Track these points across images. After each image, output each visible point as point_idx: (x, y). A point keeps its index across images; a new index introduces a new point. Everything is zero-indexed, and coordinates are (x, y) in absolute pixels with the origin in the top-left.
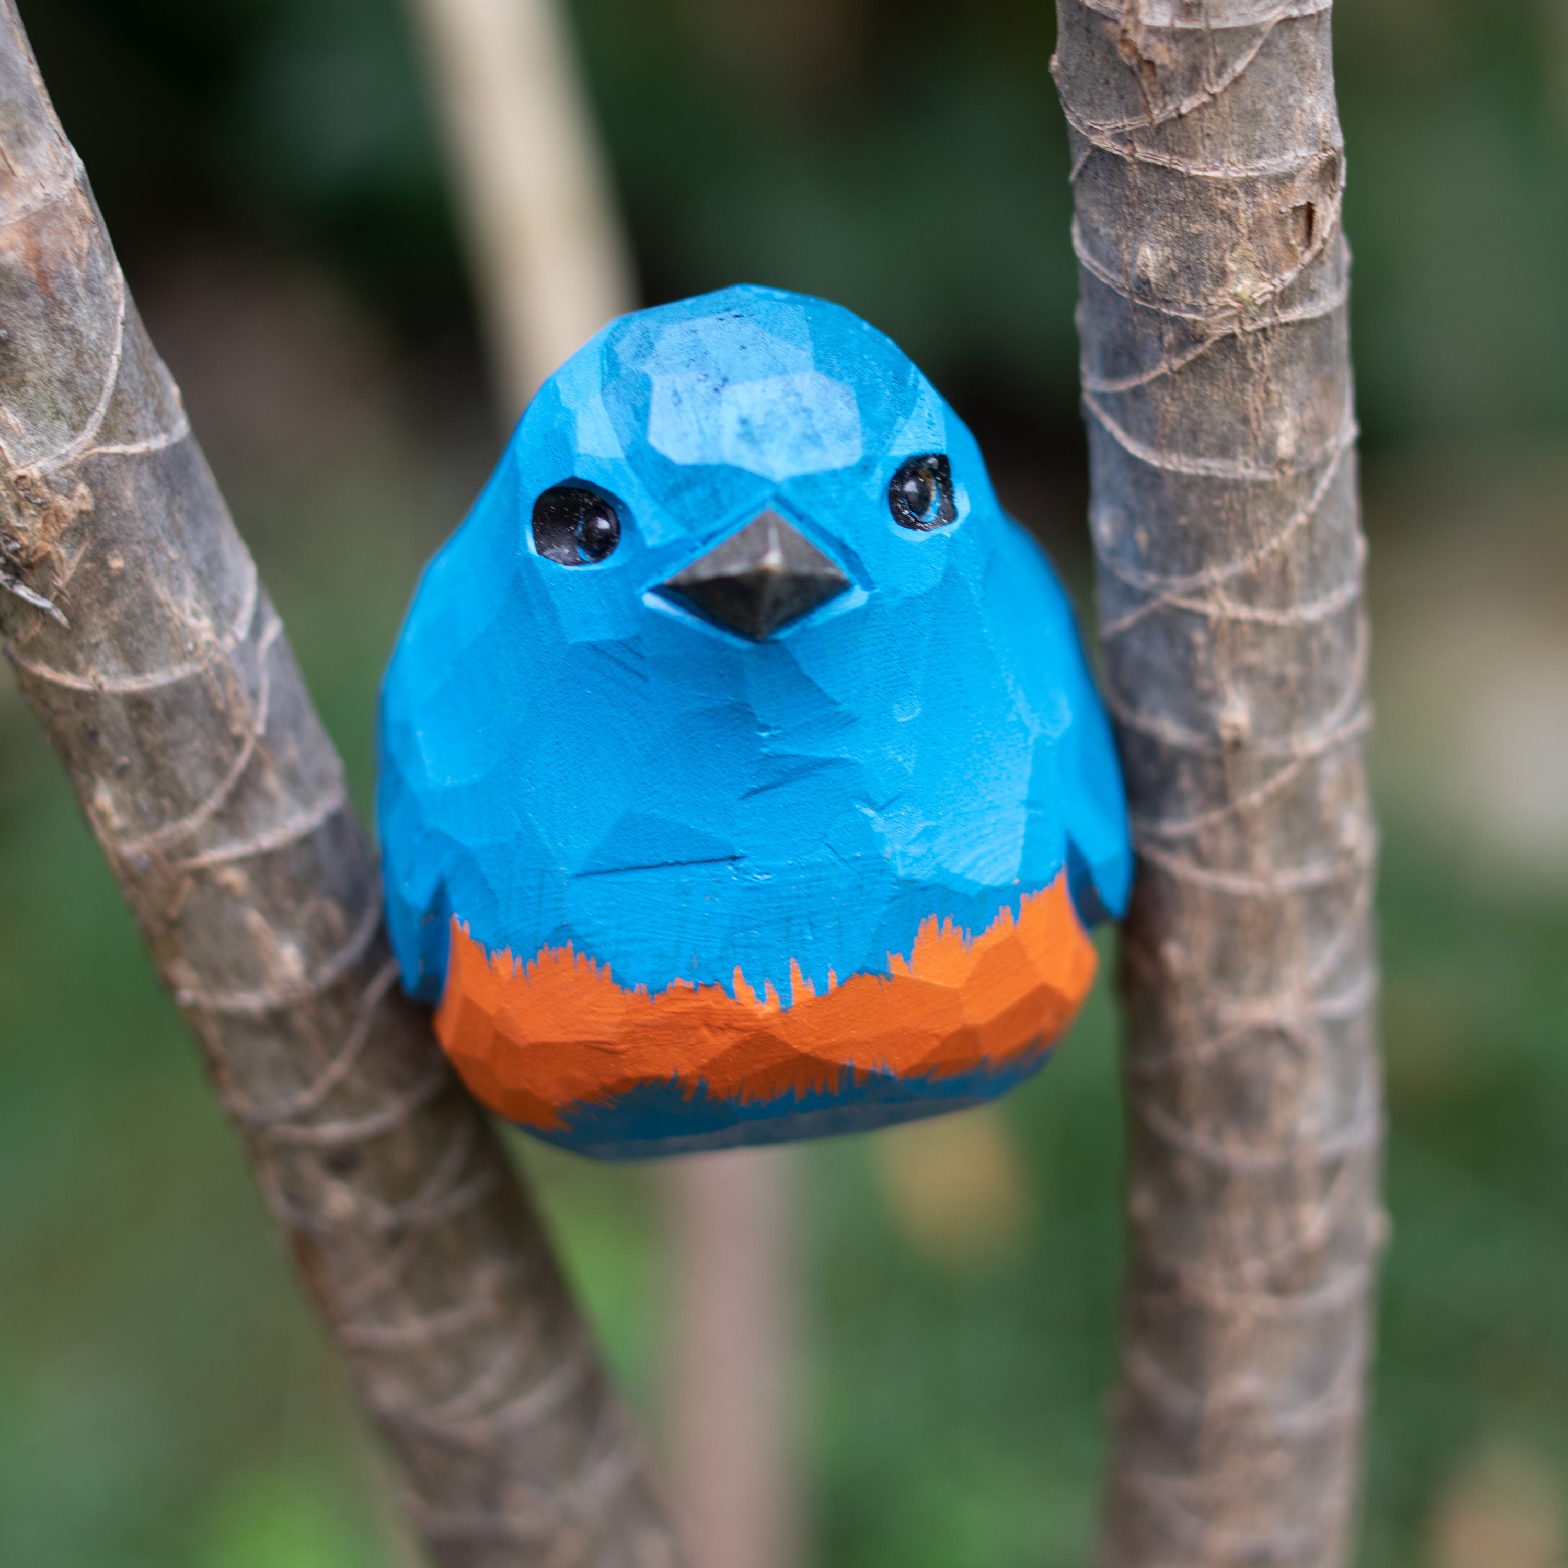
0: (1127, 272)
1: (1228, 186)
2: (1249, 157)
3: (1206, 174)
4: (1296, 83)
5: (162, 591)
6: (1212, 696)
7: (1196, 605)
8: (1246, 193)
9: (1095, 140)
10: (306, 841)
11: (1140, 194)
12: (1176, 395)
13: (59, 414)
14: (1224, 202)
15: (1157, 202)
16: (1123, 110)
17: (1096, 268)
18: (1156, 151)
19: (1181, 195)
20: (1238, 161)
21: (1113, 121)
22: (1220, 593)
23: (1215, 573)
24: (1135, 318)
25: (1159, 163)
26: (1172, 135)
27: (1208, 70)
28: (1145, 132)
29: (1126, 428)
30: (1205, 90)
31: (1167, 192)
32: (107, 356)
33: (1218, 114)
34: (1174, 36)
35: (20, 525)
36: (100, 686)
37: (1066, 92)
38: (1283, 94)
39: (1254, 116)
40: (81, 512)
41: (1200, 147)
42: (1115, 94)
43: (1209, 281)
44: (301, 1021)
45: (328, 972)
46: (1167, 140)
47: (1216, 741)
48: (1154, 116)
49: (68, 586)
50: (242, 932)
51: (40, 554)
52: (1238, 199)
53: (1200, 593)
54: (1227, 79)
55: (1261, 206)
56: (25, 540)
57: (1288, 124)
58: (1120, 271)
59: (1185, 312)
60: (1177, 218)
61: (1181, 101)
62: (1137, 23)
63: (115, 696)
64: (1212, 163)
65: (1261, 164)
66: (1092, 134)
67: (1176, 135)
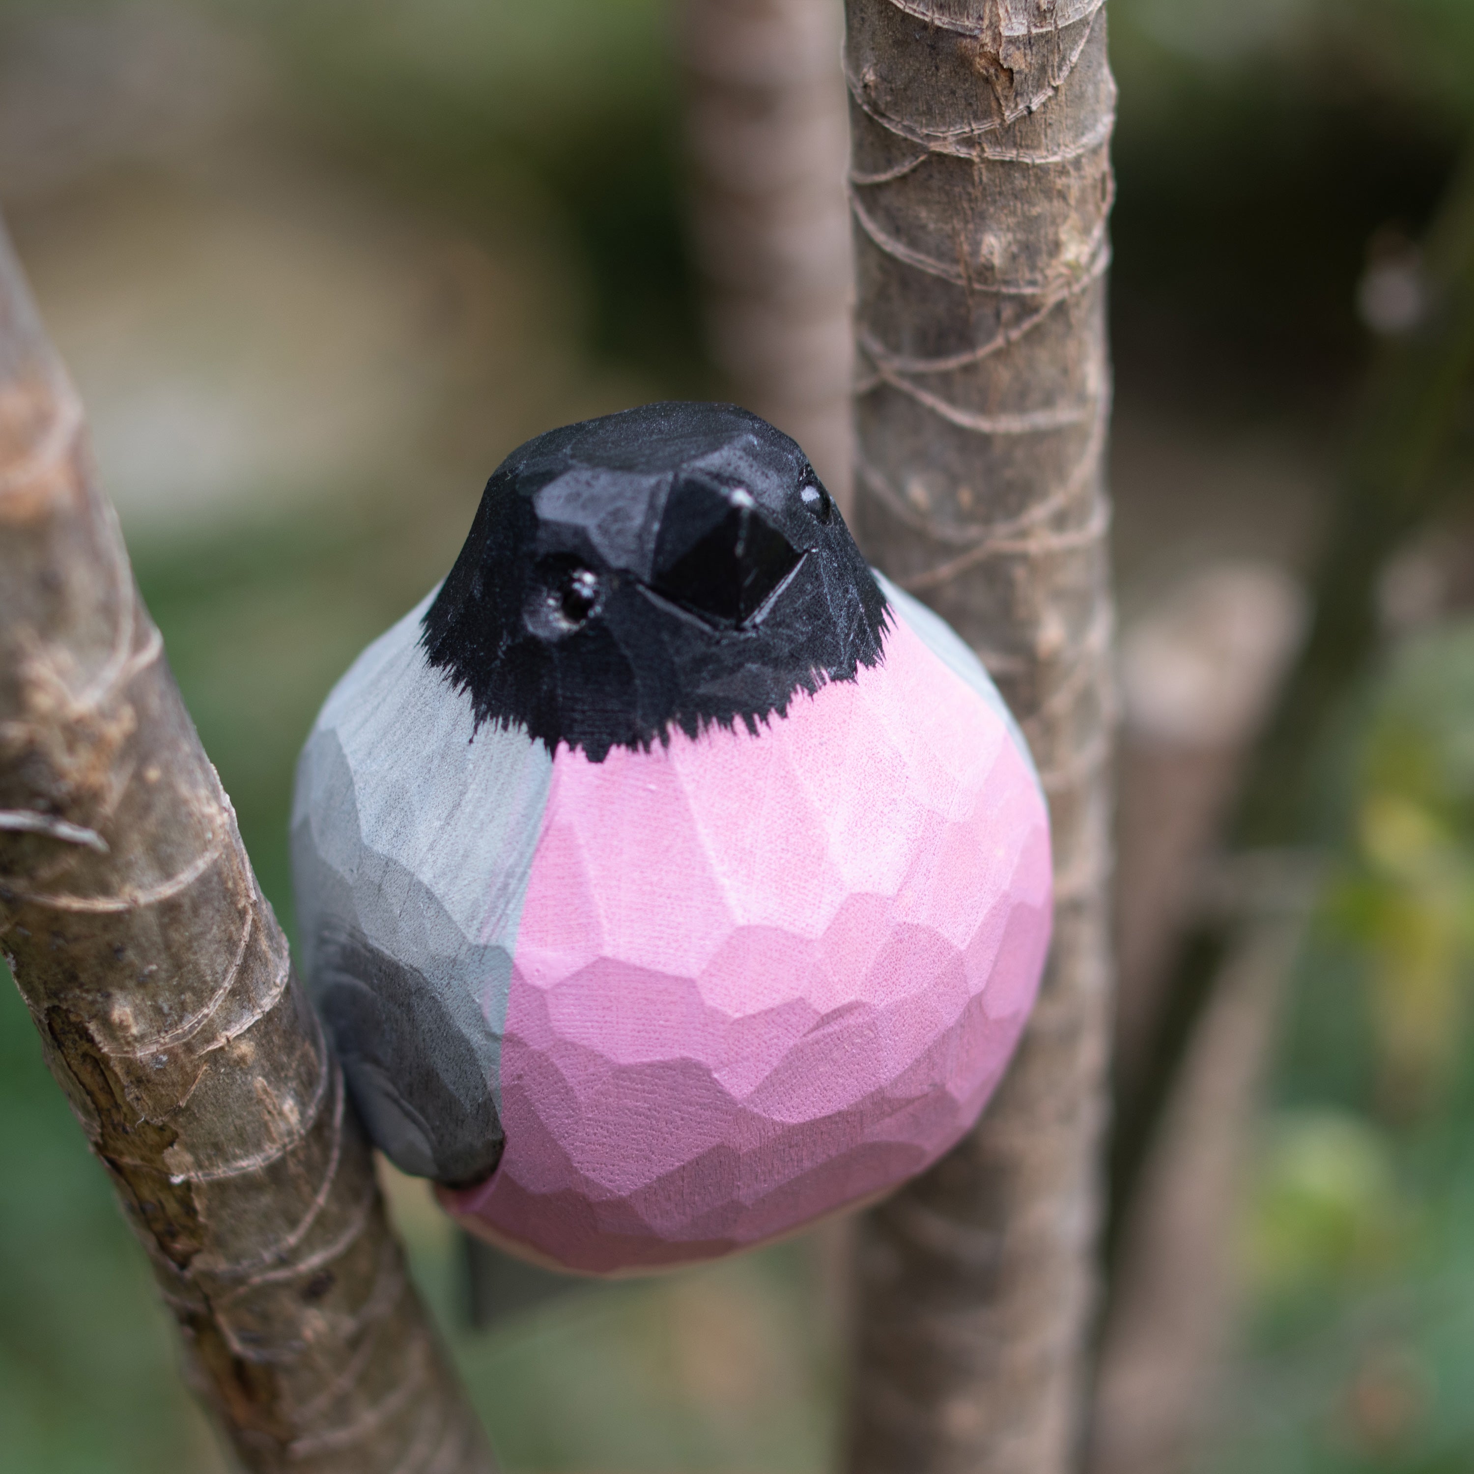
0: (965, 262)
1: (1063, 167)
2: (1077, 136)
3: (1047, 160)
5: (184, 790)
6: (1033, 622)
7: (1018, 546)
8: (1075, 169)
9: (935, 147)
11: (984, 189)
12: (1010, 364)
14: (1060, 182)
15: (1000, 193)
16: (971, 116)
17: (921, 262)
18: (1004, 148)
19: (1025, 184)
20: (1070, 142)
21: (958, 127)
22: (1042, 530)
23: (1036, 514)
24: (971, 302)
25: (1007, 159)
26: (1020, 131)
27: (1053, 66)
28: (995, 133)
30: (1050, 86)
31: (1011, 183)
33: (1057, 104)
34: (1029, 42)
35: (71, 763)
36: (135, 901)
37: (887, 103)
39: (1080, 99)
40: (128, 733)
41: (1043, 136)
42: (962, 102)
43: (1044, 255)
44: (293, 1167)
46: (1015, 137)
47: (1033, 660)
48: (1006, 117)
49: (114, 811)
50: (250, 1098)
52: (1070, 176)
53: (1023, 534)
55: (1084, 178)
58: (955, 262)
59: (1024, 287)
60: (1019, 205)
61: (1030, 100)
62: (997, 36)
63: (149, 906)
64: (1052, 149)
65: (1084, 140)
66: (930, 141)
67: (1024, 130)
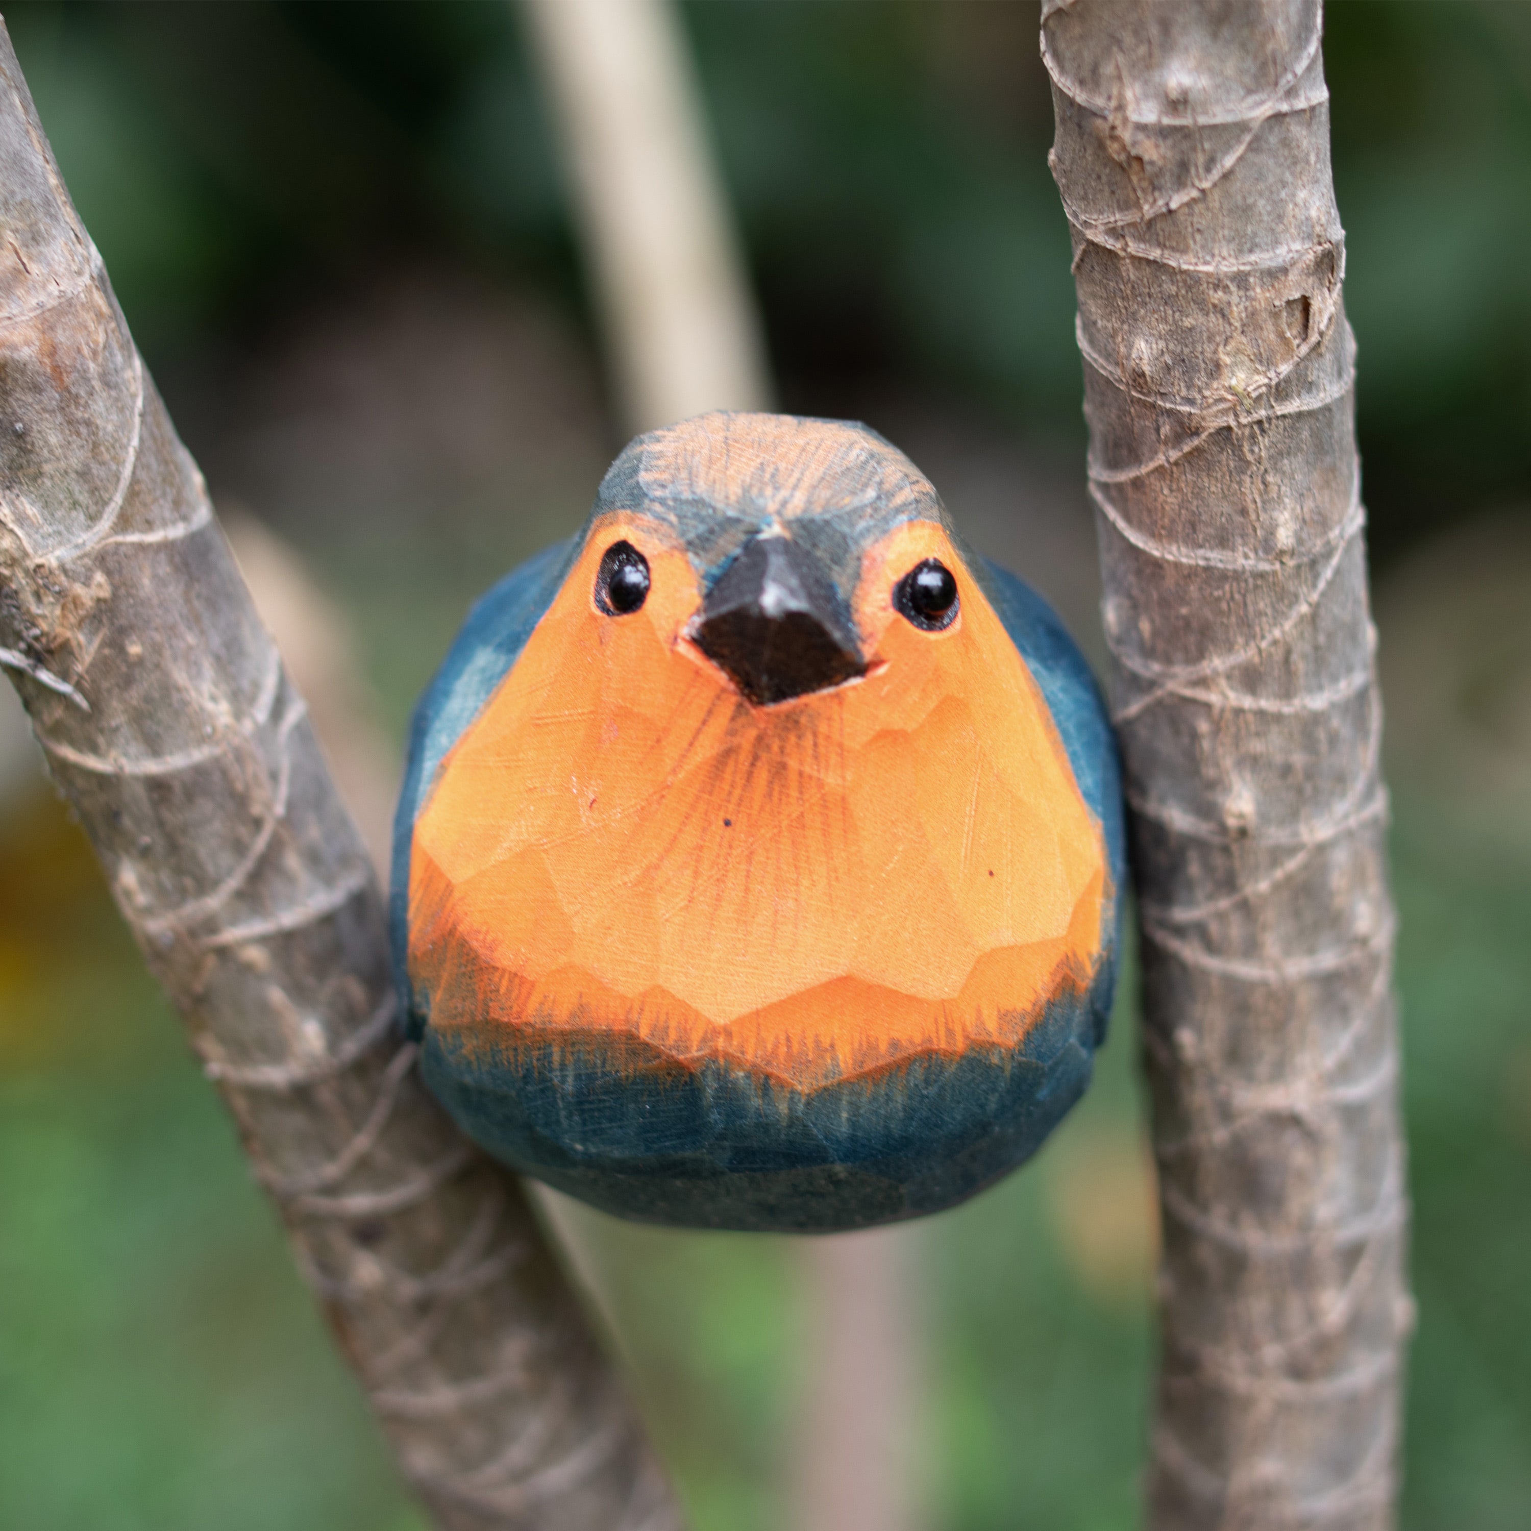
0: (1123, 364)
1: (1219, 280)
2: (1241, 251)
3: (1198, 268)
4: (1288, 177)
5: (180, 676)
6: (1218, 785)
7: (1200, 694)
8: (1239, 287)
9: (1090, 235)
10: (328, 920)
11: (1133, 287)
12: (1174, 487)
13: (75, 504)
14: (1216, 296)
15: (1150, 296)
16: (1115, 206)
17: (1095, 360)
18: (1148, 245)
19: (1174, 289)
20: (1230, 255)
21: (1105, 215)
22: (1223, 682)
23: (1217, 663)
24: (1132, 410)
25: (1151, 258)
26: (1163, 230)
27: (1196, 165)
28: (1137, 227)
29: (1128, 518)
30: (1193, 185)
31: (1160, 286)
32: (124, 447)
33: (1208, 209)
34: (1162, 132)
35: (39, 612)
36: (121, 769)
37: (1064, 186)
38: (1274, 189)
39: (1245, 211)
40: (99, 600)
41: (1191, 242)
42: (1106, 188)
43: (1203, 374)
45: (351, 1048)
46: (1158, 235)
47: (1223, 829)
48: (1144, 211)
49: (87, 672)
50: (265, 1008)
51: (59, 641)
52: (1231, 293)
53: (1203, 682)
54: (1216, 174)
55: (1254, 299)
56: (44, 626)
57: (1280, 218)
58: (1117, 364)
59: (1180, 404)
60: (1170, 312)
61: (1171, 197)
62: (1125, 120)
63: (136, 778)
64: (1203, 257)
65: (1253, 258)
66: (1086, 228)
67: (1167, 230)
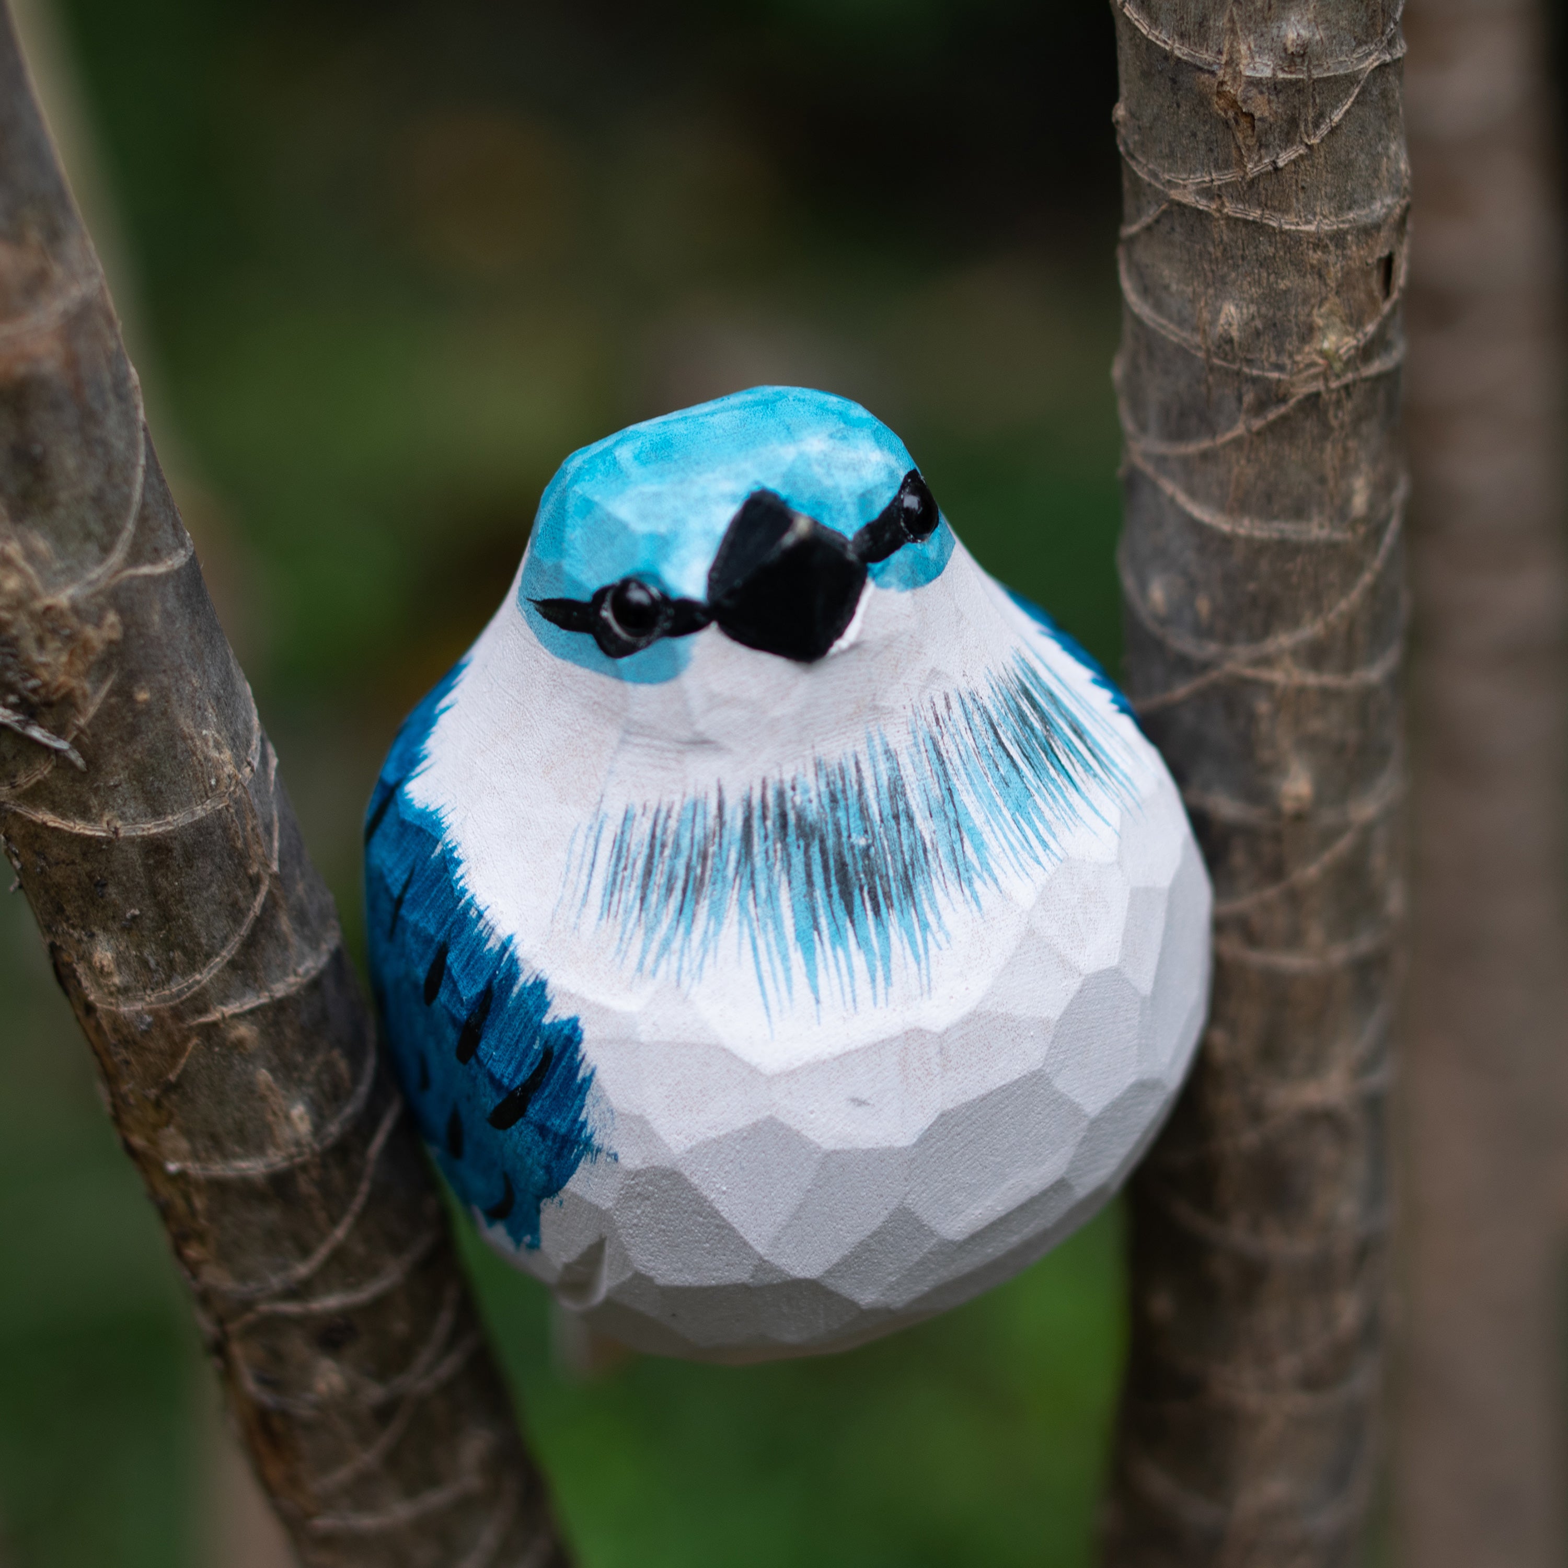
0: (1204, 331)
1: (1319, 239)
2: (1340, 208)
3: (1299, 228)
4: (1384, 130)
5: (186, 725)
6: (1276, 768)
7: (1265, 674)
8: (1337, 246)
9: (1175, 194)
10: (315, 985)
11: (1225, 250)
12: (1253, 456)
13: (88, 536)
14: (1316, 256)
15: (1243, 258)
16: (1212, 164)
17: (1163, 327)
18: (1247, 205)
19: (1271, 251)
20: (1331, 213)
21: (1198, 175)
22: (1287, 661)
23: (1283, 640)
24: (1211, 379)
25: (1251, 218)
26: (1266, 190)
27: (1306, 120)
28: (1237, 187)
29: (1192, 493)
30: (1302, 142)
31: (1256, 247)
32: (134, 466)
33: (1312, 166)
34: (1275, 87)
35: (43, 659)
36: (116, 832)
37: (1135, 143)
38: (1373, 142)
39: (1344, 168)
40: (111, 642)
41: (1294, 201)
42: (1202, 146)
43: (1295, 337)
44: (304, 1185)
45: (334, 1129)
46: (1259, 194)
47: (1277, 813)
48: (1248, 170)
49: (89, 725)
50: (250, 1090)
51: (63, 691)
52: (1329, 253)
53: (1267, 661)
54: (1324, 130)
55: (1350, 258)
56: (45, 675)
57: (1376, 172)
58: (1195, 329)
59: (1269, 370)
60: (1265, 274)
61: (1278, 154)
62: (1237, 75)
63: (131, 841)
64: (1305, 216)
65: (1351, 215)
66: (1171, 188)
67: (1270, 189)
